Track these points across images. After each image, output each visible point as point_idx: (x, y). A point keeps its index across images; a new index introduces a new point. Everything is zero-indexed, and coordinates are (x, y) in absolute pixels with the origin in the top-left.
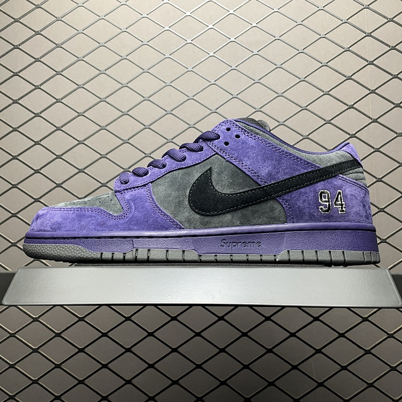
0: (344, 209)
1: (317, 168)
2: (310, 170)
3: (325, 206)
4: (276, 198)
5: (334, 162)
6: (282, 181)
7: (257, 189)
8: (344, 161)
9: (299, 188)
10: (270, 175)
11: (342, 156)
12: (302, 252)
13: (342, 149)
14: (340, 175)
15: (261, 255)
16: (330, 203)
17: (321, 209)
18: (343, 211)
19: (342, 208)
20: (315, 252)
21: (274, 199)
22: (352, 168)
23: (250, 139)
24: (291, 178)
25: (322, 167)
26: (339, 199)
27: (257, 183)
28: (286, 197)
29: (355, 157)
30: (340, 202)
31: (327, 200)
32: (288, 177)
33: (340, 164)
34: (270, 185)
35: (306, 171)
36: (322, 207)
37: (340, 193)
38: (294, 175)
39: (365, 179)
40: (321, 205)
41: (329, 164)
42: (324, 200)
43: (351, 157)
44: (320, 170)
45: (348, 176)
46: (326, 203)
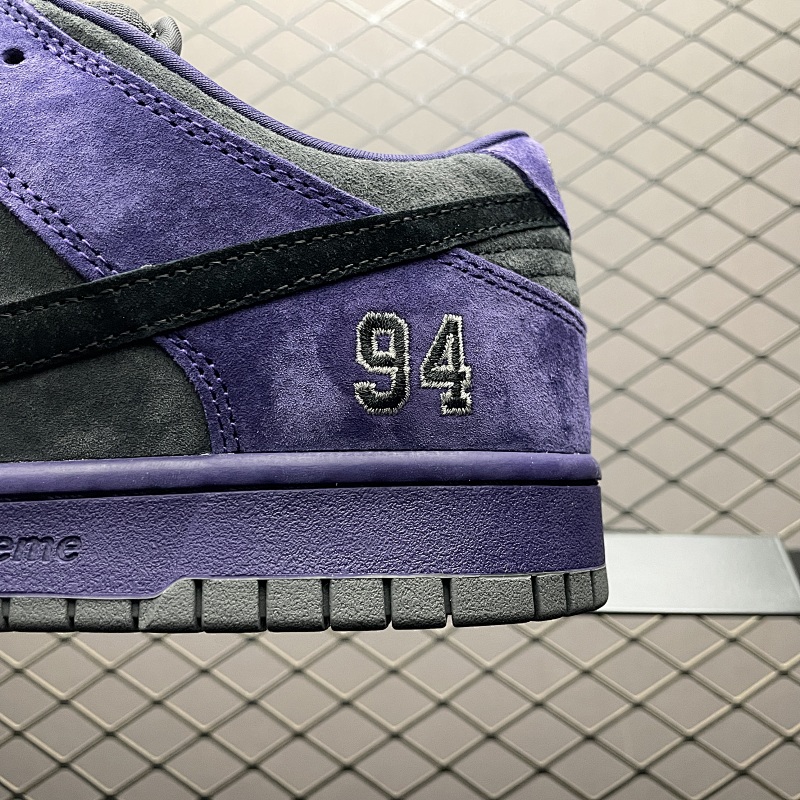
0: (464, 395)
1: (358, 216)
2: (325, 221)
3: (382, 382)
4: (159, 340)
5: (441, 197)
6: (187, 265)
7: (69, 293)
8: (488, 193)
9: (267, 301)
10: (131, 232)
11: (483, 173)
12: (263, 585)
13: (490, 149)
14: (463, 252)
15: (71, 602)
16: (407, 369)
17: (365, 394)
18: (462, 404)
19: (456, 392)
20: (319, 586)
21: (148, 343)
22: (521, 226)
23: (63, 68)
24: (231, 252)
25: (380, 210)
26: (449, 353)
27: (68, 267)
28: (203, 335)
29: (539, 185)
30: (450, 368)
31: (392, 353)
32: (220, 246)
33: (472, 203)
34: (131, 279)
35: (305, 225)
36: (366, 385)
37: (452, 328)
38: (249, 239)
39: (573, 277)
40: (363, 375)
41: (416, 204)
42: (378, 354)
43: (519, 181)
44: (372, 222)
45: (497, 257)
46: (385, 370)
